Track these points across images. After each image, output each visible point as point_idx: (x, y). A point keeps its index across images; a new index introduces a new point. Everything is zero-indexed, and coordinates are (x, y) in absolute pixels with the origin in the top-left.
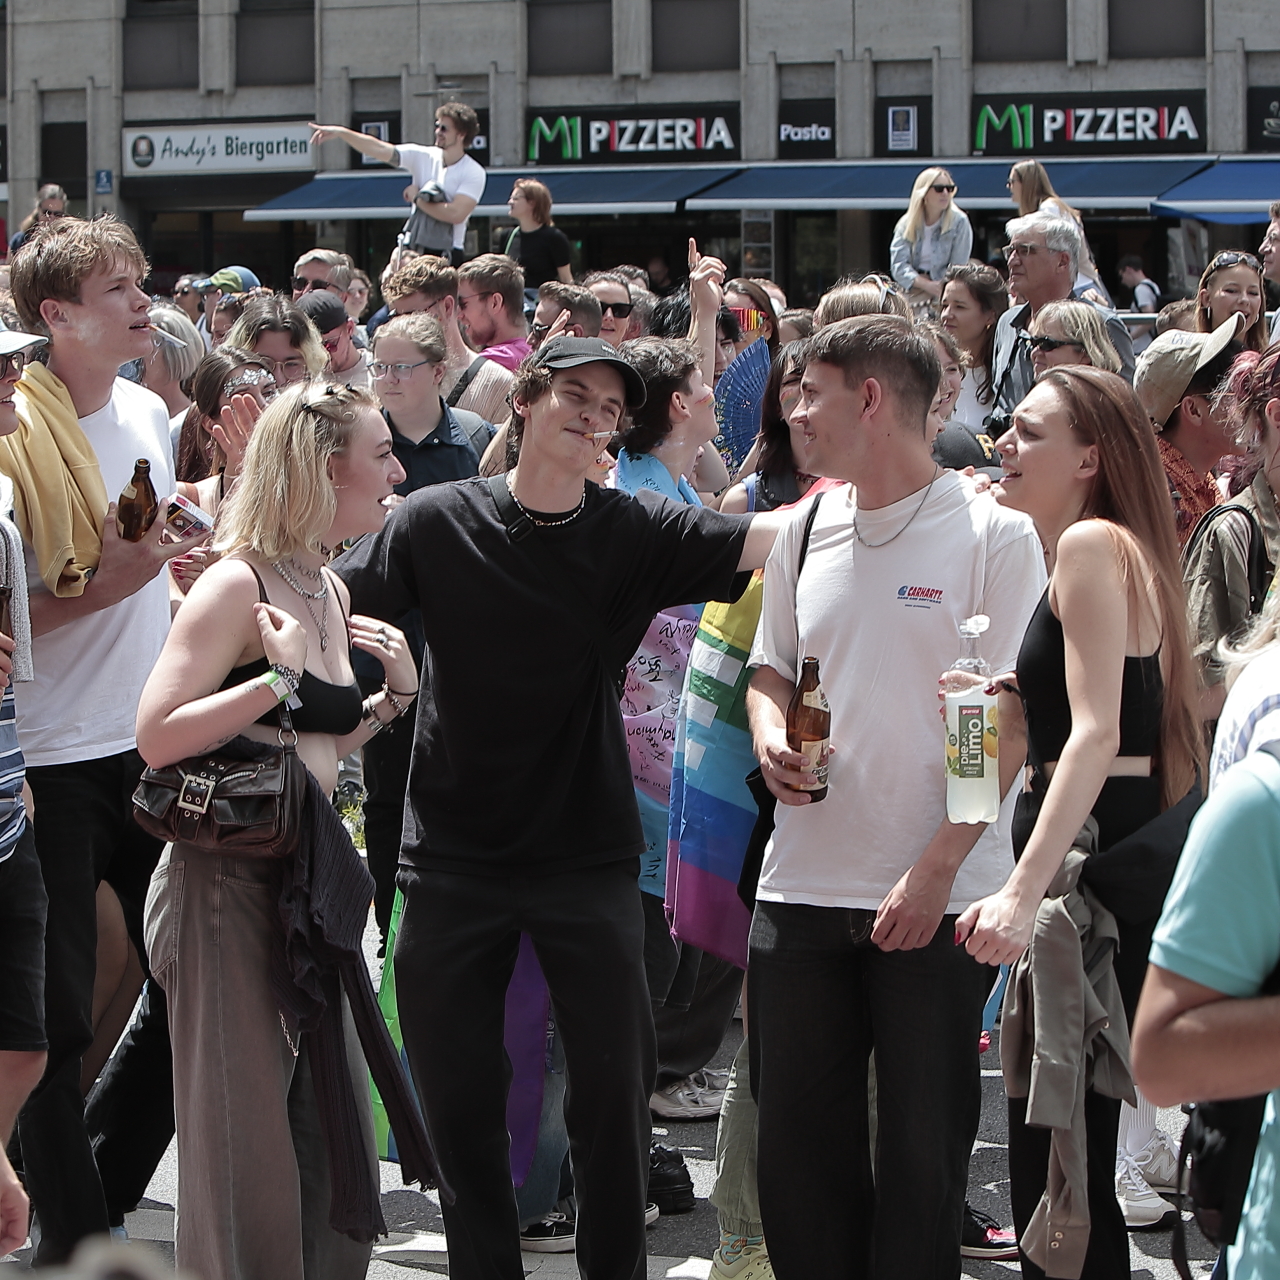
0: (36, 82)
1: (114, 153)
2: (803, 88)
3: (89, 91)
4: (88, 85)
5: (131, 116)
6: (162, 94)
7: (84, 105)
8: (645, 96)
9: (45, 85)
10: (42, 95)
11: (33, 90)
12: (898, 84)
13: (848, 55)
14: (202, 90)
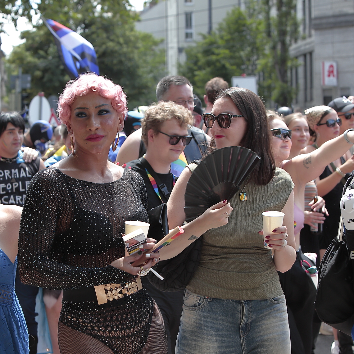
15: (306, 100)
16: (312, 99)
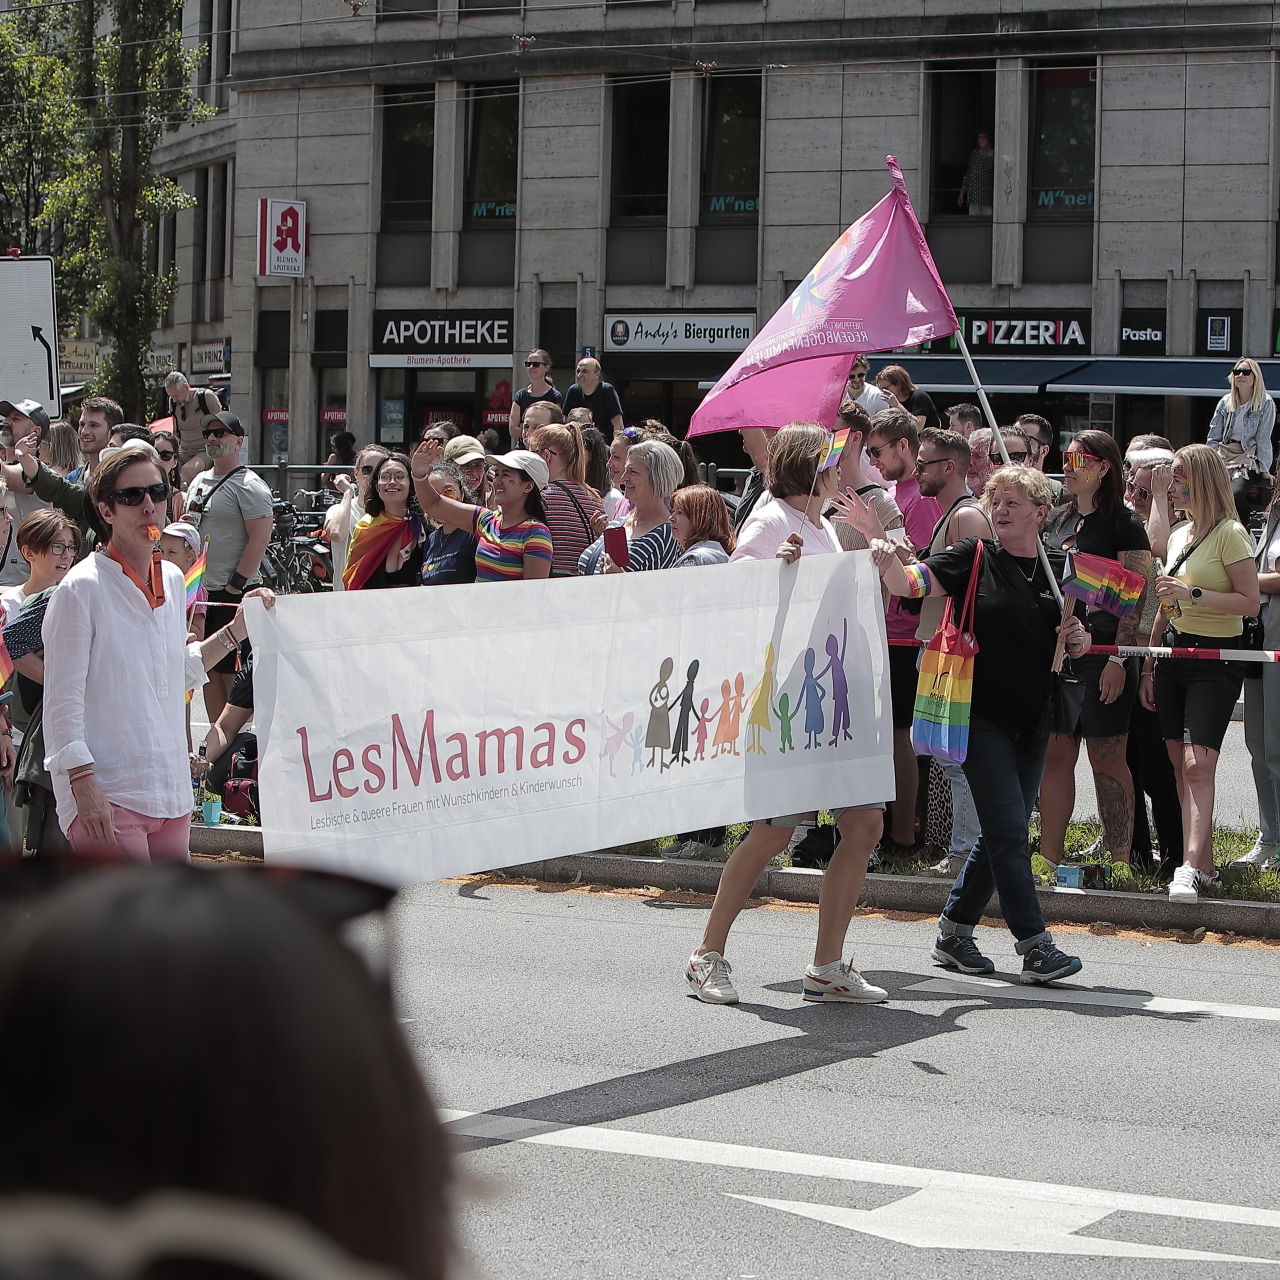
0: (537, 275)
1: (597, 334)
2: (1141, 300)
3: (579, 284)
4: (579, 279)
5: (611, 305)
6: (636, 289)
7: (576, 295)
8: (1017, 302)
9: (544, 278)
10: (542, 285)
11: (534, 282)
12: (1215, 299)
13: (1177, 275)
14: (668, 287)
15: (198, 319)
16: (218, 316)
